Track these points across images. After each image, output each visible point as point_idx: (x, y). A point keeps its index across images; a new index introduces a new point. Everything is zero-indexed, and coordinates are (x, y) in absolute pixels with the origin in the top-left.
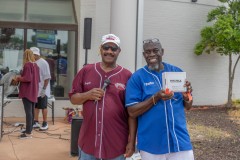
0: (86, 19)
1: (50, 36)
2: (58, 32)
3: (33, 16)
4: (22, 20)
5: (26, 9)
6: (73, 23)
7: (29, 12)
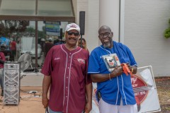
0: (81, 12)
1: (56, 27)
2: (62, 23)
3: (42, 12)
4: (34, 15)
5: (37, 6)
6: (72, 16)
7: (39, 8)
